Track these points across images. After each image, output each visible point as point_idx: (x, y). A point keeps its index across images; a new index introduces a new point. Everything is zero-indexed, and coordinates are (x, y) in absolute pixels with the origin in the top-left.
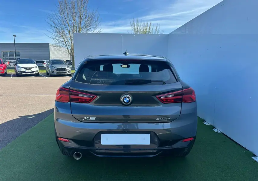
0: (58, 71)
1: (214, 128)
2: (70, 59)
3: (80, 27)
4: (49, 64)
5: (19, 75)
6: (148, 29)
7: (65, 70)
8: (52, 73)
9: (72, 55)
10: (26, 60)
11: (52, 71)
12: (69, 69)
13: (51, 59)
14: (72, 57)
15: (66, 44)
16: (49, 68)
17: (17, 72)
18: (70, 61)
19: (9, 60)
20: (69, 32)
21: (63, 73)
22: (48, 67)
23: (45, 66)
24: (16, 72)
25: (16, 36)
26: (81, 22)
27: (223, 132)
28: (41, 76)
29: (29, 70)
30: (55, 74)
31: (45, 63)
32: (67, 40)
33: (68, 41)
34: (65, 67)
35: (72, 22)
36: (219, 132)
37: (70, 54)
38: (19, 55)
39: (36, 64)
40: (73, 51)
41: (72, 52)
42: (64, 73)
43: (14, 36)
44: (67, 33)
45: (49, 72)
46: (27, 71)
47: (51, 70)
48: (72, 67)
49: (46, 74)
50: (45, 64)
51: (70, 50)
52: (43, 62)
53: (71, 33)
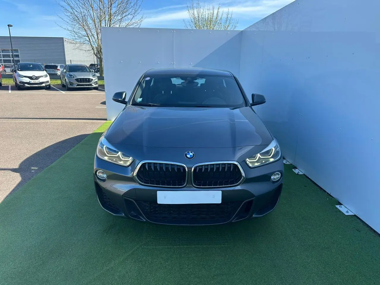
0: (79, 82)
1: (295, 168)
2: (96, 63)
3: (110, 14)
4: (65, 71)
5: (20, 87)
6: (214, 17)
7: (89, 80)
8: (70, 85)
9: (99, 57)
10: (30, 65)
11: (70, 82)
12: (95, 79)
13: (68, 63)
14: (99, 60)
15: (89, 39)
16: (66, 78)
17: (18, 83)
18: (96, 65)
19: (3, 64)
20: (94, 21)
21: (86, 85)
22: (64, 77)
23: (59, 73)
24: (16, 83)
25: (12, 26)
26: (111, 4)
27: (305, 174)
28: (54, 89)
29: (36, 81)
30: (75, 87)
31: (58, 68)
32: (90, 34)
33: (93, 35)
34: (90, 76)
35: (98, 4)
36: (301, 173)
37: (96, 55)
38: (17, 56)
39: (46, 70)
40: (101, 51)
41: (98, 52)
42: (89, 85)
43: (8, 25)
44: (91, 22)
45: (65, 85)
46: (32, 81)
47: (69, 80)
48: (99, 75)
49: (61, 87)
50: (59, 71)
51: (95, 50)
52: (55, 67)
53: (96, 23)
